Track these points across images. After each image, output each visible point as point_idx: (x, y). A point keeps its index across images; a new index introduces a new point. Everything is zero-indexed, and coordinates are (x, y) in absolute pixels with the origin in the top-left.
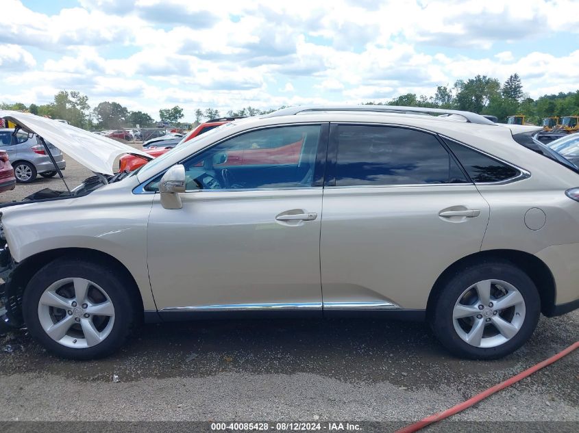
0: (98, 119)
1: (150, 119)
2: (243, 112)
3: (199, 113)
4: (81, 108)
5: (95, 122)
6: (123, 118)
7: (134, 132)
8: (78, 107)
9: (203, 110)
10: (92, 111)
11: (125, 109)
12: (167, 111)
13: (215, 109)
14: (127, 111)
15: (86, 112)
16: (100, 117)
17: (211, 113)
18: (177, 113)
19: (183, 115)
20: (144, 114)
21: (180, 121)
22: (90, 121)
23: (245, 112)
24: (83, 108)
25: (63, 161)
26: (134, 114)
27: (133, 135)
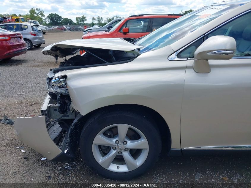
0: (49, 21)
1: (72, 22)
2: (113, 18)
3: (93, 19)
4: (41, 16)
5: (48, 23)
6: (60, 21)
7: (67, 27)
8: (40, 16)
9: (95, 18)
10: (46, 18)
11: (60, 17)
12: (79, 18)
13: (101, 17)
14: (61, 18)
15: (44, 18)
16: (50, 20)
17: (99, 18)
18: (83, 18)
19: (86, 20)
20: (69, 19)
21: (85, 22)
22: (45, 22)
23: (114, 18)
24: (42, 16)
25: (44, 39)
26: (65, 19)
27: (66, 29)
